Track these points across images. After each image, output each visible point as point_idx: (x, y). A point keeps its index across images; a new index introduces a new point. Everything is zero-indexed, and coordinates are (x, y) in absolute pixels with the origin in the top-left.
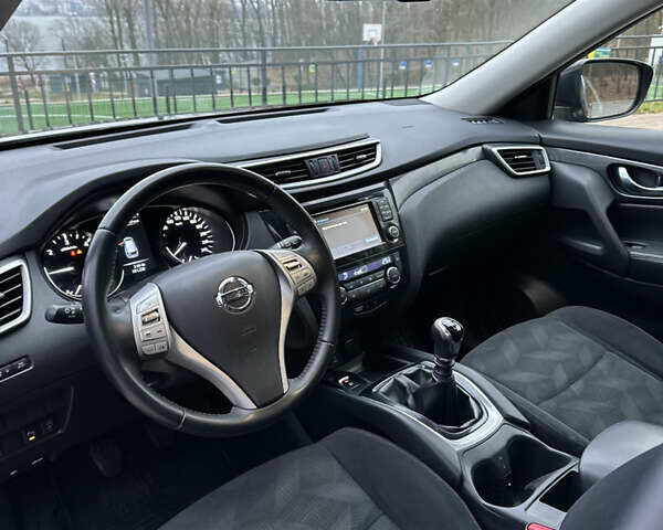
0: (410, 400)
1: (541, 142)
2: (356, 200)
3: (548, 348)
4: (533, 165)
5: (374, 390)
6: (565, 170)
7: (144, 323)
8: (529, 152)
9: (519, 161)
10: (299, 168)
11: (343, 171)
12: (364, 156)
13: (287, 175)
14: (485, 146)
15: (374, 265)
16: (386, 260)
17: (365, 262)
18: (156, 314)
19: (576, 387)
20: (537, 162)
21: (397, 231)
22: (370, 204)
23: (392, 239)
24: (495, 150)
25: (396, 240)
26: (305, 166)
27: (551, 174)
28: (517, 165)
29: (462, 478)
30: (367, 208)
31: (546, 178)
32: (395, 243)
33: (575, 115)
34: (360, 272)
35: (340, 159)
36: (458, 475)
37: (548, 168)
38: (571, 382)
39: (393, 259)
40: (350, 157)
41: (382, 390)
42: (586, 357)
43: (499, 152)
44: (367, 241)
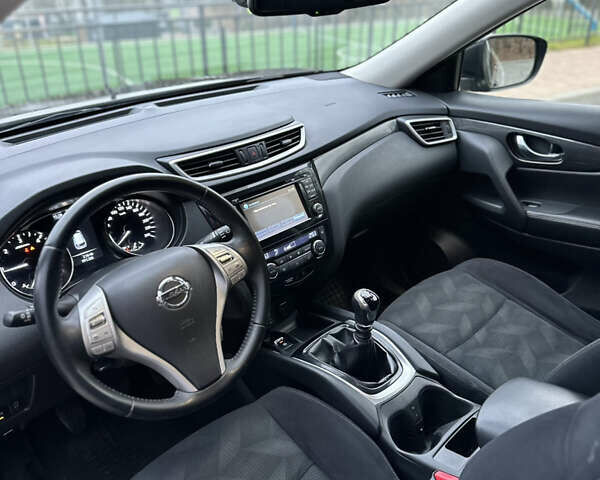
0: (336, 359)
1: (449, 113)
2: (284, 182)
3: (455, 300)
4: (442, 134)
5: (304, 351)
6: (471, 139)
7: (92, 327)
8: (437, 123)
9: (429, 131)
10: (231, 158)
11: (271, 156)
12: (290, 140)
13: (220, 165)
14: (400, 119)
15: (302, 240)
16: (312, 234)
17: (293, 238)
18: (102, 318)
19: (479, 336)
20: (445, 132)
21: (321, 207)
22: (297, 185)
23: (317, 215)
24: (408, 122)
25: (320, 216)
26: (235, 155)
27: (458, 142)
28: (428, 135)
29: (380, 429)
30: (293, 188)
31: (454, 145)
32: (319, 219)
33: (479, 85)
34: (289, 247)
35: (267, 146)
36: (376, 427)
37: (455, 137)
38: (476, 329)
39: (318, 232)
40: (276, 144)
41: (312, 350)
42: (489, 306)
43: (411, 124)
44: (295, 218)
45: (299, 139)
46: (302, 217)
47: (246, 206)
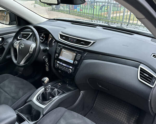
12: (84, 43)
15: (68, 66)
16: (71, 67)
30: (75, 54)
44: (70, 60)
45: (88, 45)
46: (72, 62)
47: (63, 50)
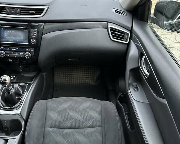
1: (131, 31)
10: (3, 10)
11: (22, 15)
12: (35, 12)
20: (125, 38)
24: (109, 26)
27: (128, 45)
31: (125, 46)
34: (15, 49)
35: (21, 10)
37: (127, 42)
39: (30, 50)
40: (27, 11)
43: (110, 28)
46: (26, 42)
